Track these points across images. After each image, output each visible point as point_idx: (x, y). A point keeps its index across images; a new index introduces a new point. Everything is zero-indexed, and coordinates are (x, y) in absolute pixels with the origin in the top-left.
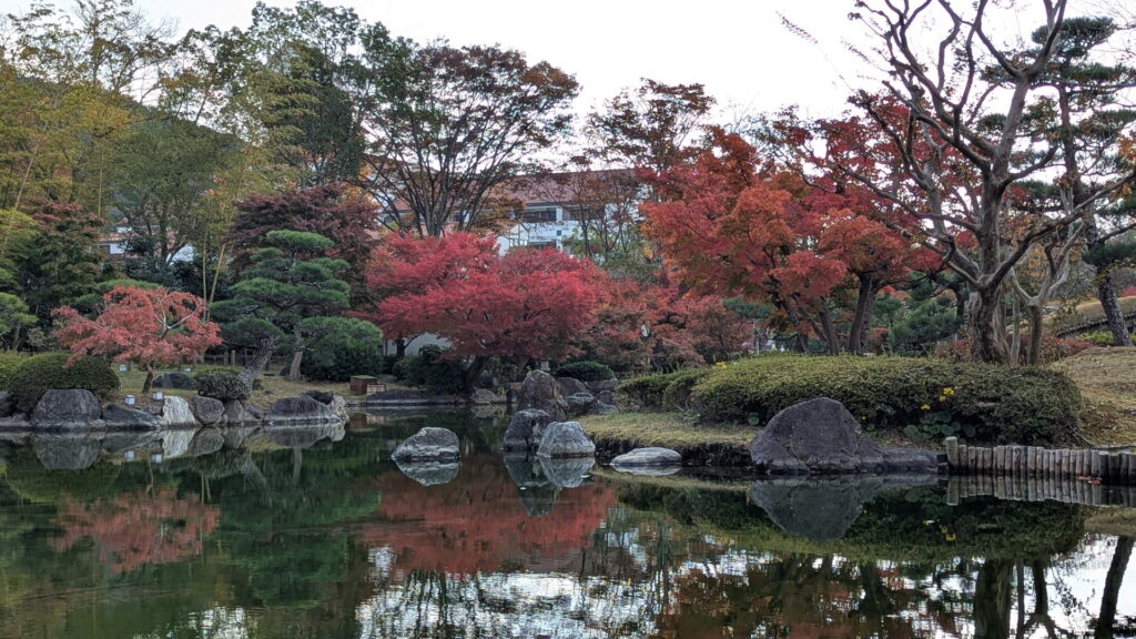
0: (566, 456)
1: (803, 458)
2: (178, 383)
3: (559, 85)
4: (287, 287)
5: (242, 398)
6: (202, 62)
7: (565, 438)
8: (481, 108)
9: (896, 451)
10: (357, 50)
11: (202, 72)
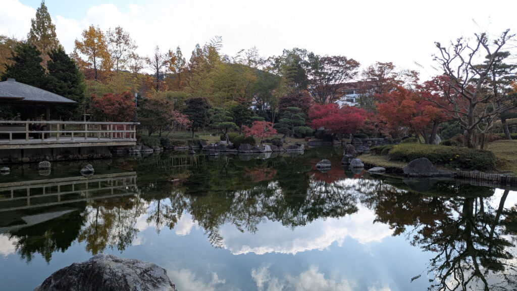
0: (357, 167)
1: (418, 173)
2: (268, 141)
3: (355, 64)
4: (291, 120)
5: (281, 145)
6: (272, 64)
7: (357, 163)
8: (336, 70)
9: (443, 171)
10: (307, 59)
11: (272, 66)
